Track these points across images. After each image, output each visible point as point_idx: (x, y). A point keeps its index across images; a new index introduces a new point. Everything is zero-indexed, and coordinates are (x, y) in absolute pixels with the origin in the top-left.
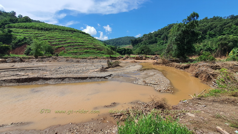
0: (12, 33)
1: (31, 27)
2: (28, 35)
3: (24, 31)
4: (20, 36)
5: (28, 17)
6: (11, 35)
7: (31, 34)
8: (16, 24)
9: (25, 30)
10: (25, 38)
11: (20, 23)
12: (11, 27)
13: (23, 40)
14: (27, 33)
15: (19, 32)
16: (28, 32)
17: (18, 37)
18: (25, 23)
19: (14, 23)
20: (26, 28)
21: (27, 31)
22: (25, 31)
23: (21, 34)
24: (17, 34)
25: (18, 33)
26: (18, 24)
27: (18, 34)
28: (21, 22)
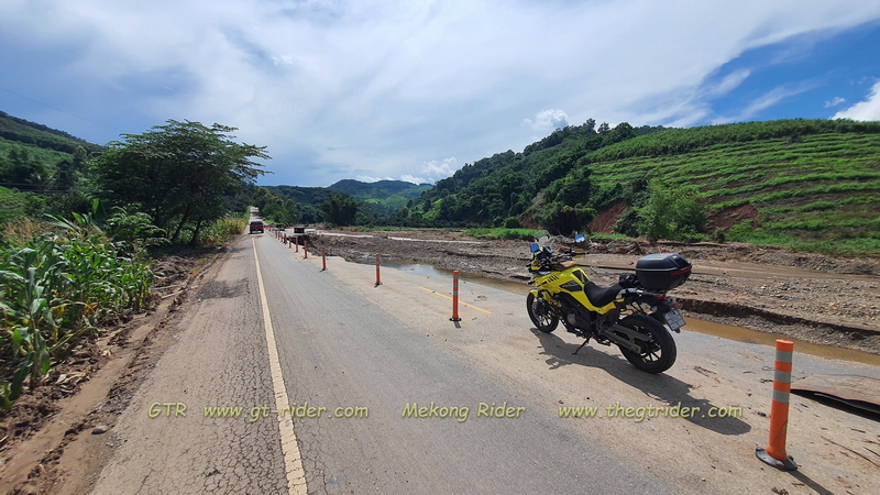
0: (591, 177)
1: (636, 150)
2: (625, 175)
3: (615, 167)
4: (607, 181)
5: (626, 124)
6: (588, 183)
7: (633, 171)
8: (599, 153)
9: (619, 163)
10: (619, 186)
11: (606, 147)
12: (587, 162)
13: (613, 193)
14: (622, 172)
15: (606, 170)
16: (626, 168)
17: (601, 184)
18: (619, 144)
19: (595, 149)
20: (622, 156)
21: (624, 165)
22: (619, 167)
23: (607, 177)
24: (599, 178)
25: (602, 174)
26: (603, 149)
27: (602, 178)
28: (609, 143)
